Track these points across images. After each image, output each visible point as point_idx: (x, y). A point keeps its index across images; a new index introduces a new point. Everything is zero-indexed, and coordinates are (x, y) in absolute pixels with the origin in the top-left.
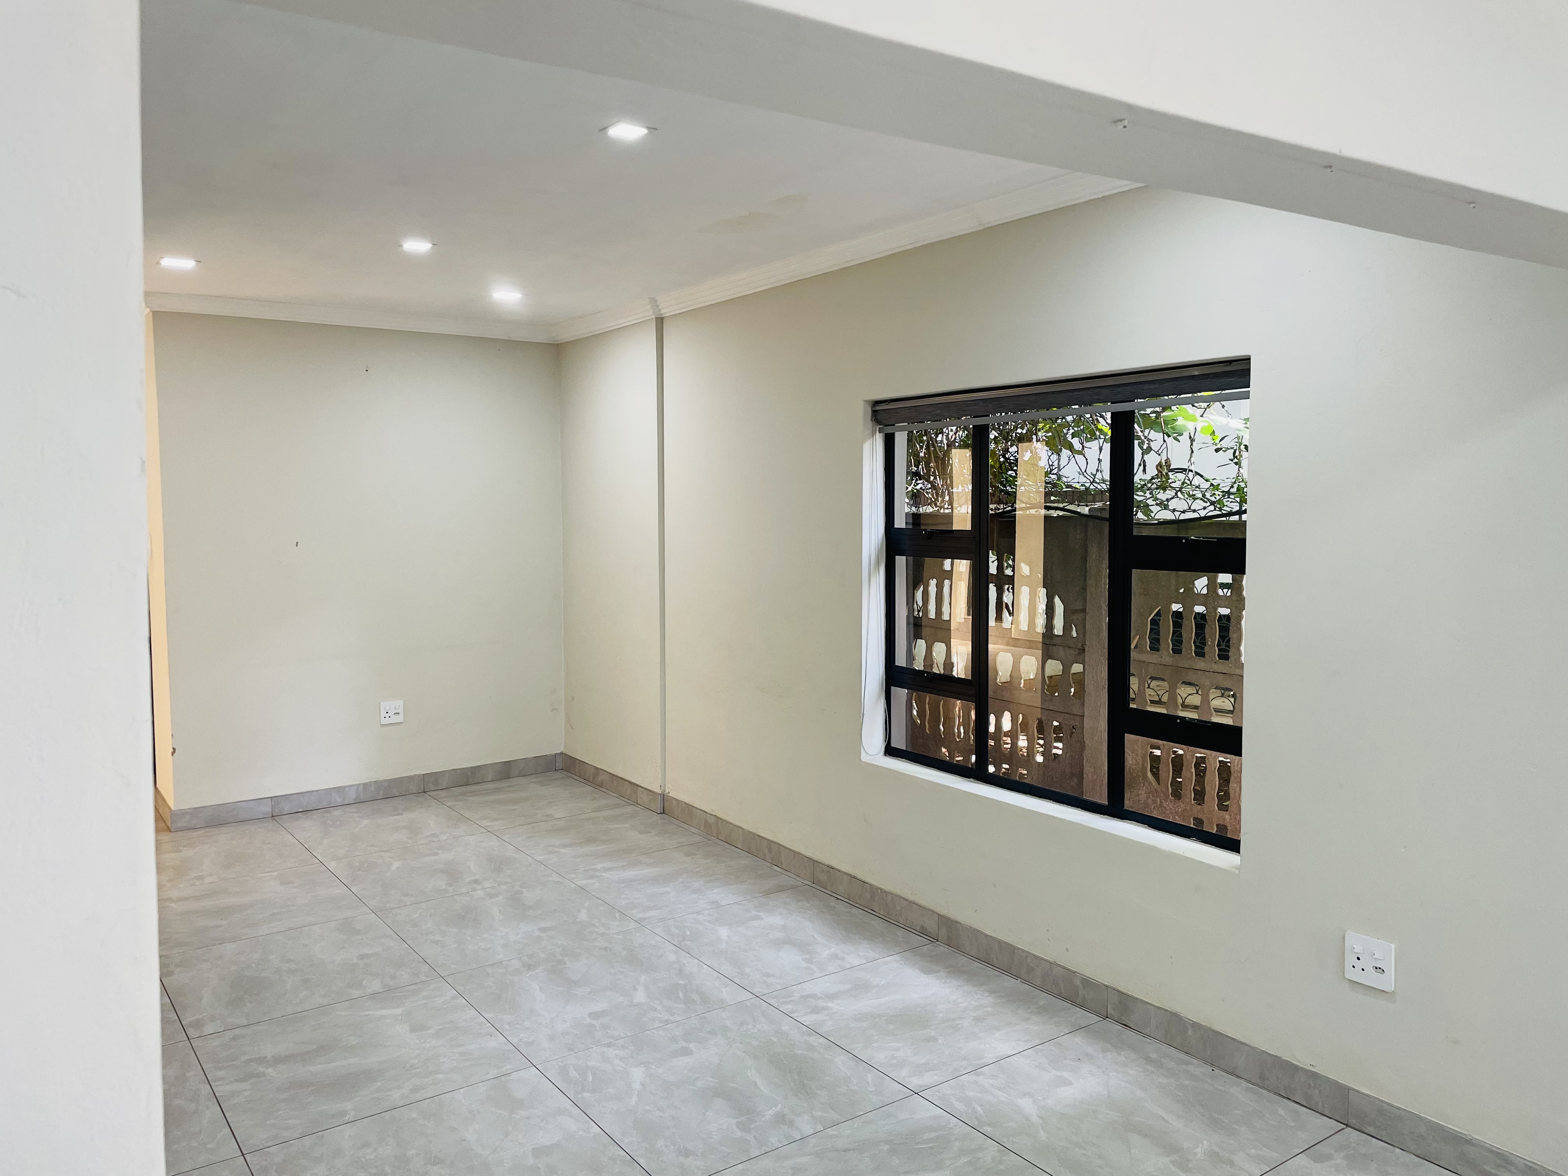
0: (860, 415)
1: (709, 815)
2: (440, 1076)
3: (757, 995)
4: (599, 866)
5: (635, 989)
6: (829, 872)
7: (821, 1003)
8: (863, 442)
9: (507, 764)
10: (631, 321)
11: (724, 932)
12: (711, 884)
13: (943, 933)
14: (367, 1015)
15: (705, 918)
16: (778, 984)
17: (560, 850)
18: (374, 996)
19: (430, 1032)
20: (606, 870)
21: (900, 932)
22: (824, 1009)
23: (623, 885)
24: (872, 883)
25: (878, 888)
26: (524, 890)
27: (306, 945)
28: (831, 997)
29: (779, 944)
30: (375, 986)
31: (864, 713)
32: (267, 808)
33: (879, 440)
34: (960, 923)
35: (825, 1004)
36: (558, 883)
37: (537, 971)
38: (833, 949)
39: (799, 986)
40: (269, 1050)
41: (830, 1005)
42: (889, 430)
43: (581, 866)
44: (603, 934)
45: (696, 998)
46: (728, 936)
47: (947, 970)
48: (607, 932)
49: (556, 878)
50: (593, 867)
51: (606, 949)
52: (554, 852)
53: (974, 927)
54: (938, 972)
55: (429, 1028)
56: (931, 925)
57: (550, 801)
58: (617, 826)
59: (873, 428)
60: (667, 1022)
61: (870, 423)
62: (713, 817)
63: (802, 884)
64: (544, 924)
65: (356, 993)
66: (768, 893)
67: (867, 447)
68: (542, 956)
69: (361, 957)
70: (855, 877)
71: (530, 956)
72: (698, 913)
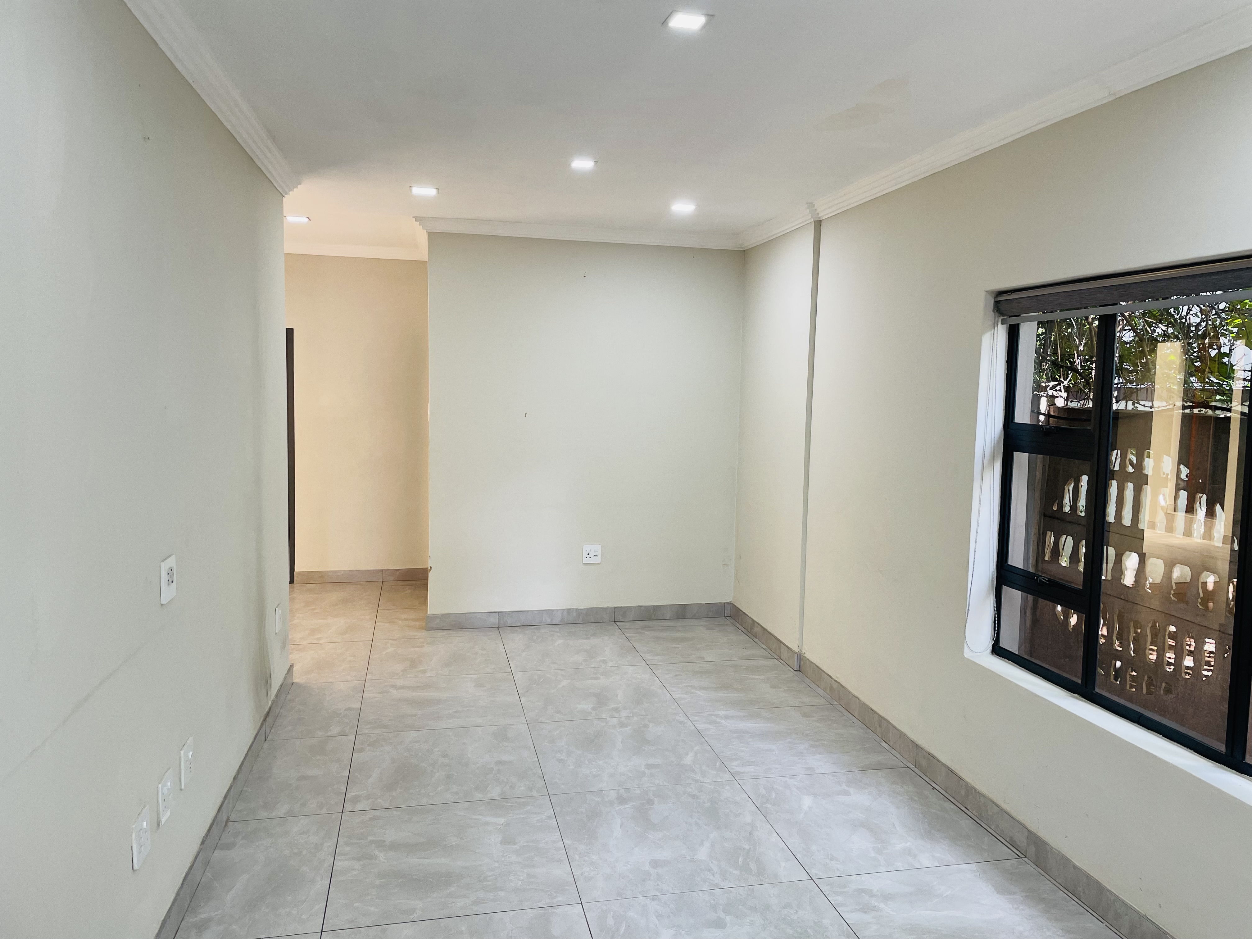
0: (982, 306)
1: (834, 681)
2: (502, 894)
3: (813, 878)
4: (721, 713)
5: (702, 844)
6: (929, 759)
7: (874, 902)
8: (983, 333)
9: (684, 607)
10: (794, 226)
11: (807, 802)
12: (814, 750)
13: (1032, 850)
14: (475, 819)
15: (796, 783)
16: (838, 869)
17: (696, 692)
18: (490, 802)
19: (515, 846)
20: (726, 717)
21: (987, 839)
22: (875, 909)
23: (734, 735)
24: (968, 781)
25: (973, 788)
26: (651, 725)
27: (464, 744)
28: (887, 897)
29: (856, 826)
30: (494, 792)
31: (970, 609)
32: (494, 620)
33: (1002, 331)
34: (1049, 845)
35: (877, 904)
36: (681, 722)
37: (627, 806)
38: (909, 843)
39: (858, 877)
40: (391, 835)
41: (882, 906)
42: (1014, 321)
43: (707, 710)
44: (697, 781)
45: (753, 866)
46: (810, 807)
47: (1024, 894)
48: (702, 779)
49: (682, 717)
50: (716, 713)
51: (693, 796)
52: (692, 693)
53: (1064, 853)
54: (1014, 893)
55: (515, 843)
56: (1021, 839)
57: (708, 644)
58: (754, 677)
59: (995, 320)
60: (717, 887)
61: (991, 314)
62: (837, 684)
63: (903, 765)
64: (652, 761)
65: (478, 796)
66: (867, 769)
67: (986, 339)
68: (638, 792)
69: (499, 763)
70: (952, 771)
71: (627, 790)
72: (791, 777)
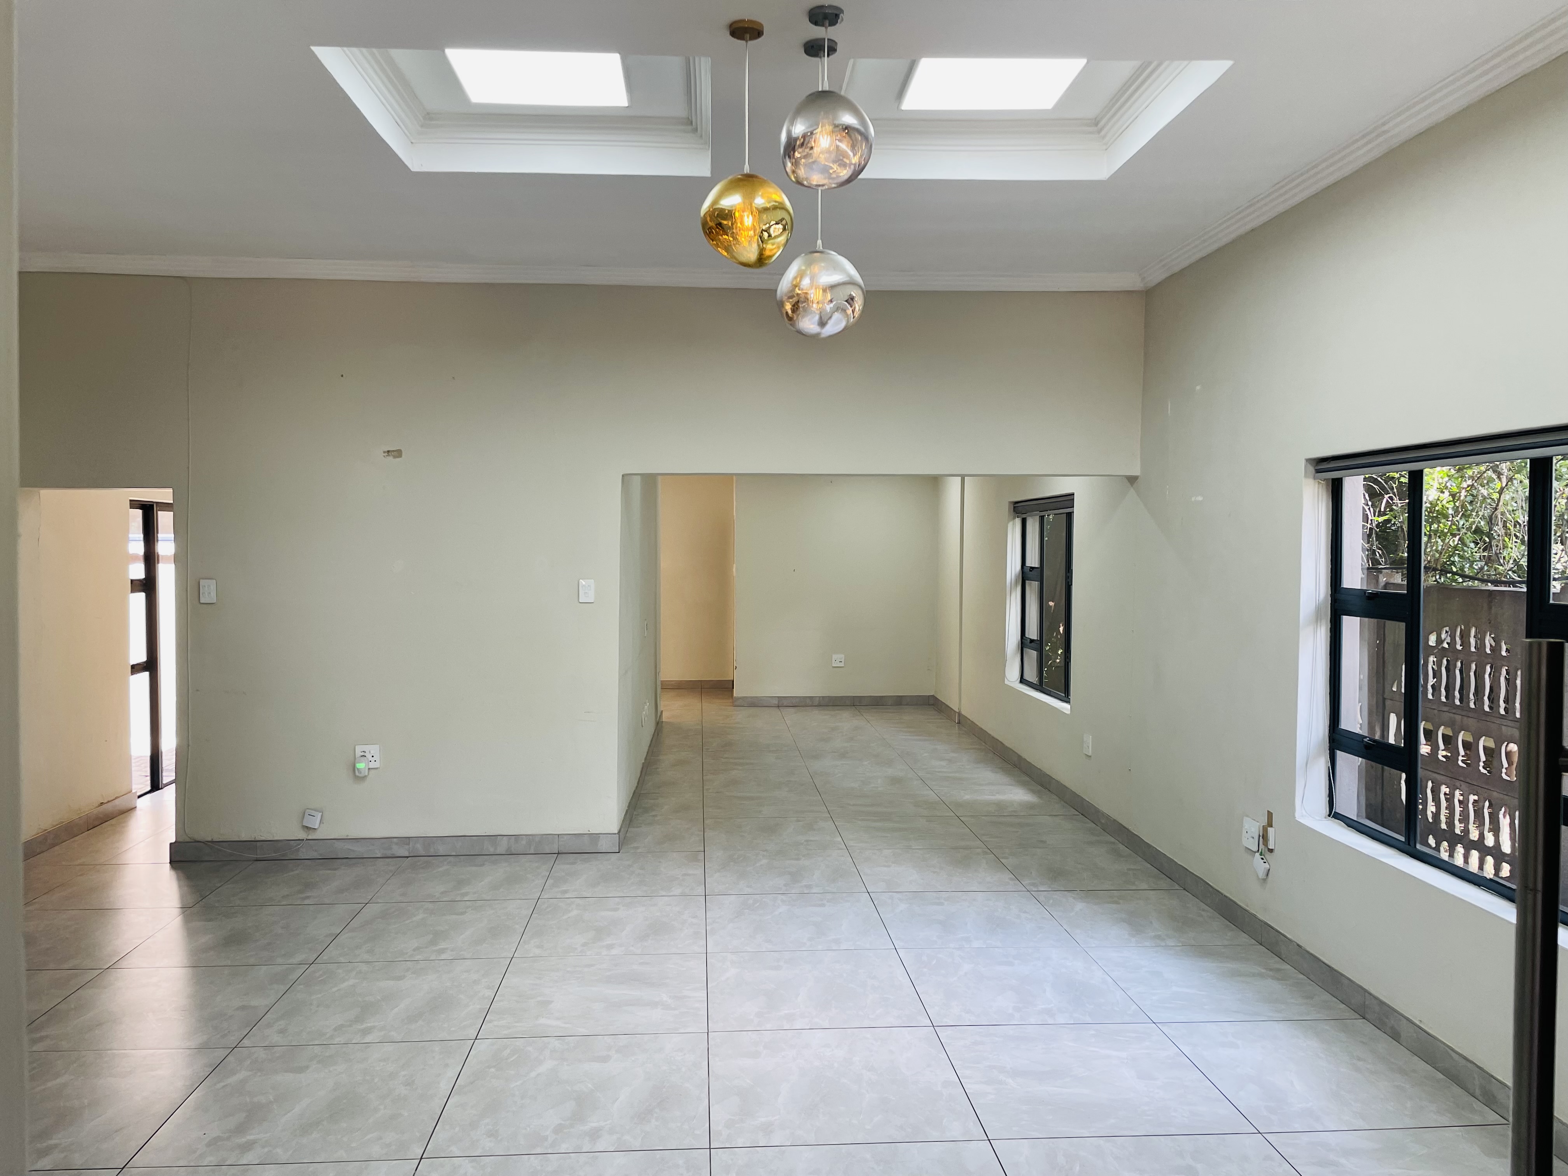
0: (1006, 509)
8: (1008, 522)
9: (901, 697)
32: (775, 702)
33: (1018, 522)
42: (1024, 516)
59: (1013, 516)
61: (1010, 513)
67: (1010, 525)
